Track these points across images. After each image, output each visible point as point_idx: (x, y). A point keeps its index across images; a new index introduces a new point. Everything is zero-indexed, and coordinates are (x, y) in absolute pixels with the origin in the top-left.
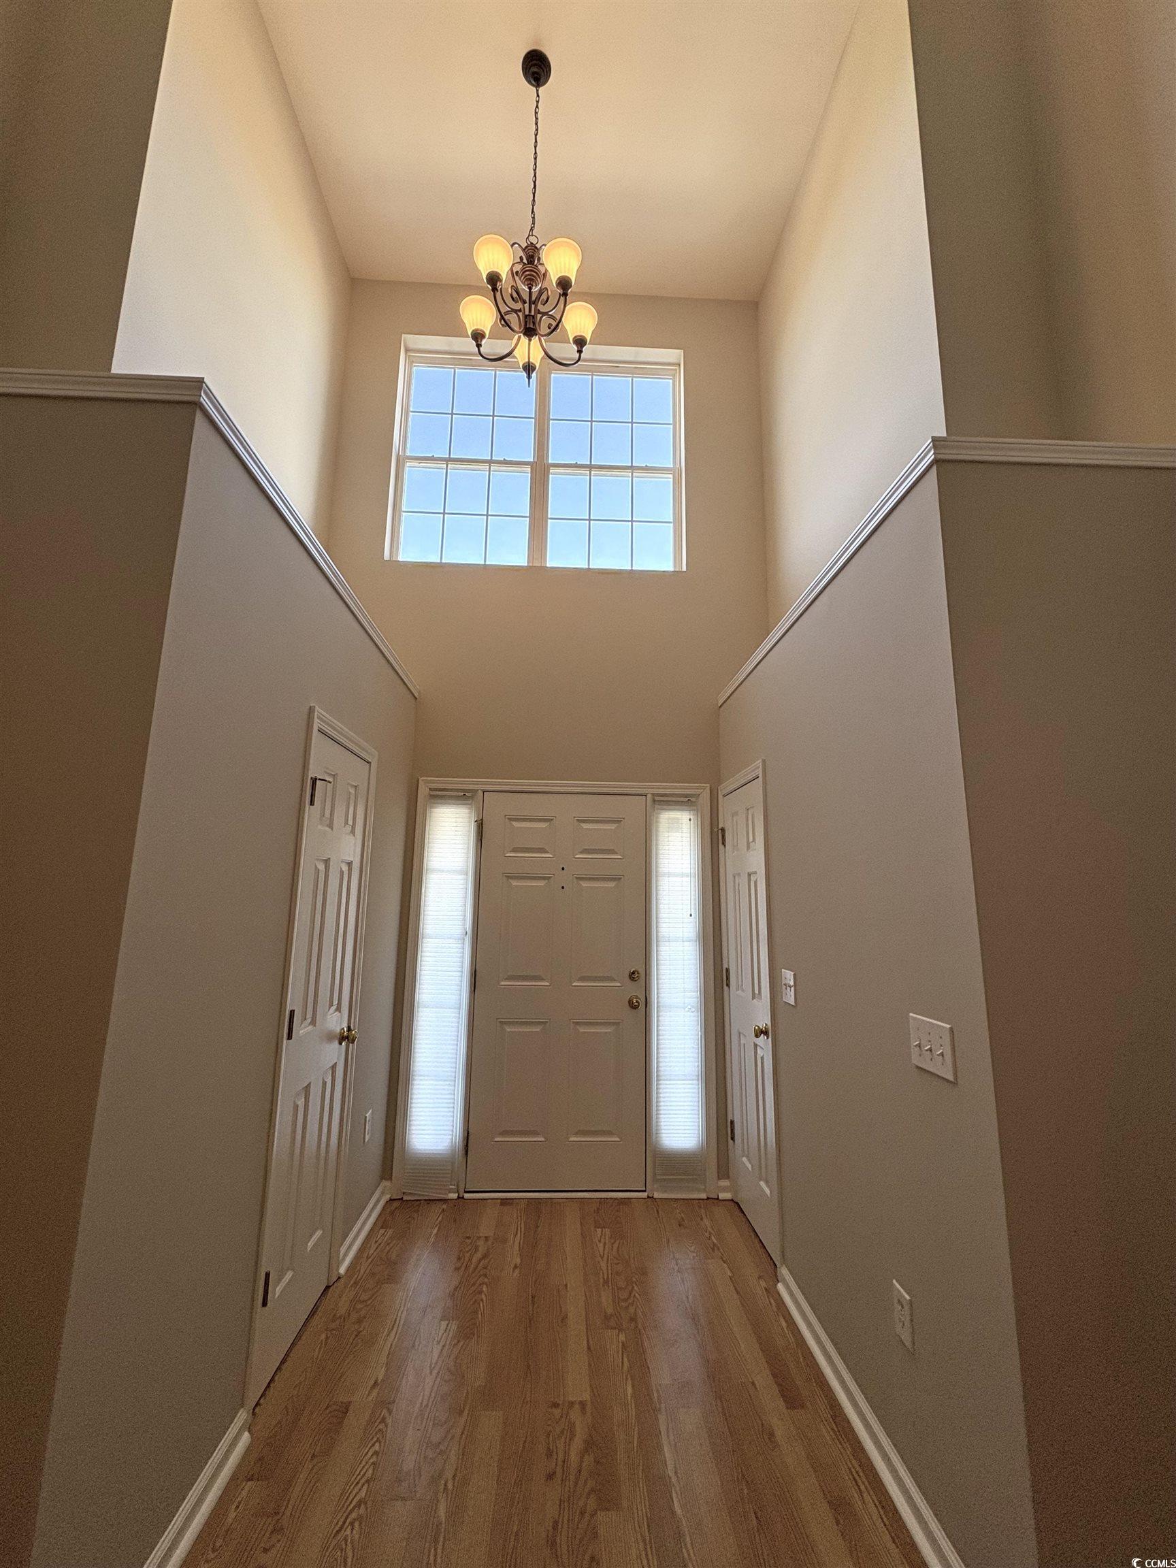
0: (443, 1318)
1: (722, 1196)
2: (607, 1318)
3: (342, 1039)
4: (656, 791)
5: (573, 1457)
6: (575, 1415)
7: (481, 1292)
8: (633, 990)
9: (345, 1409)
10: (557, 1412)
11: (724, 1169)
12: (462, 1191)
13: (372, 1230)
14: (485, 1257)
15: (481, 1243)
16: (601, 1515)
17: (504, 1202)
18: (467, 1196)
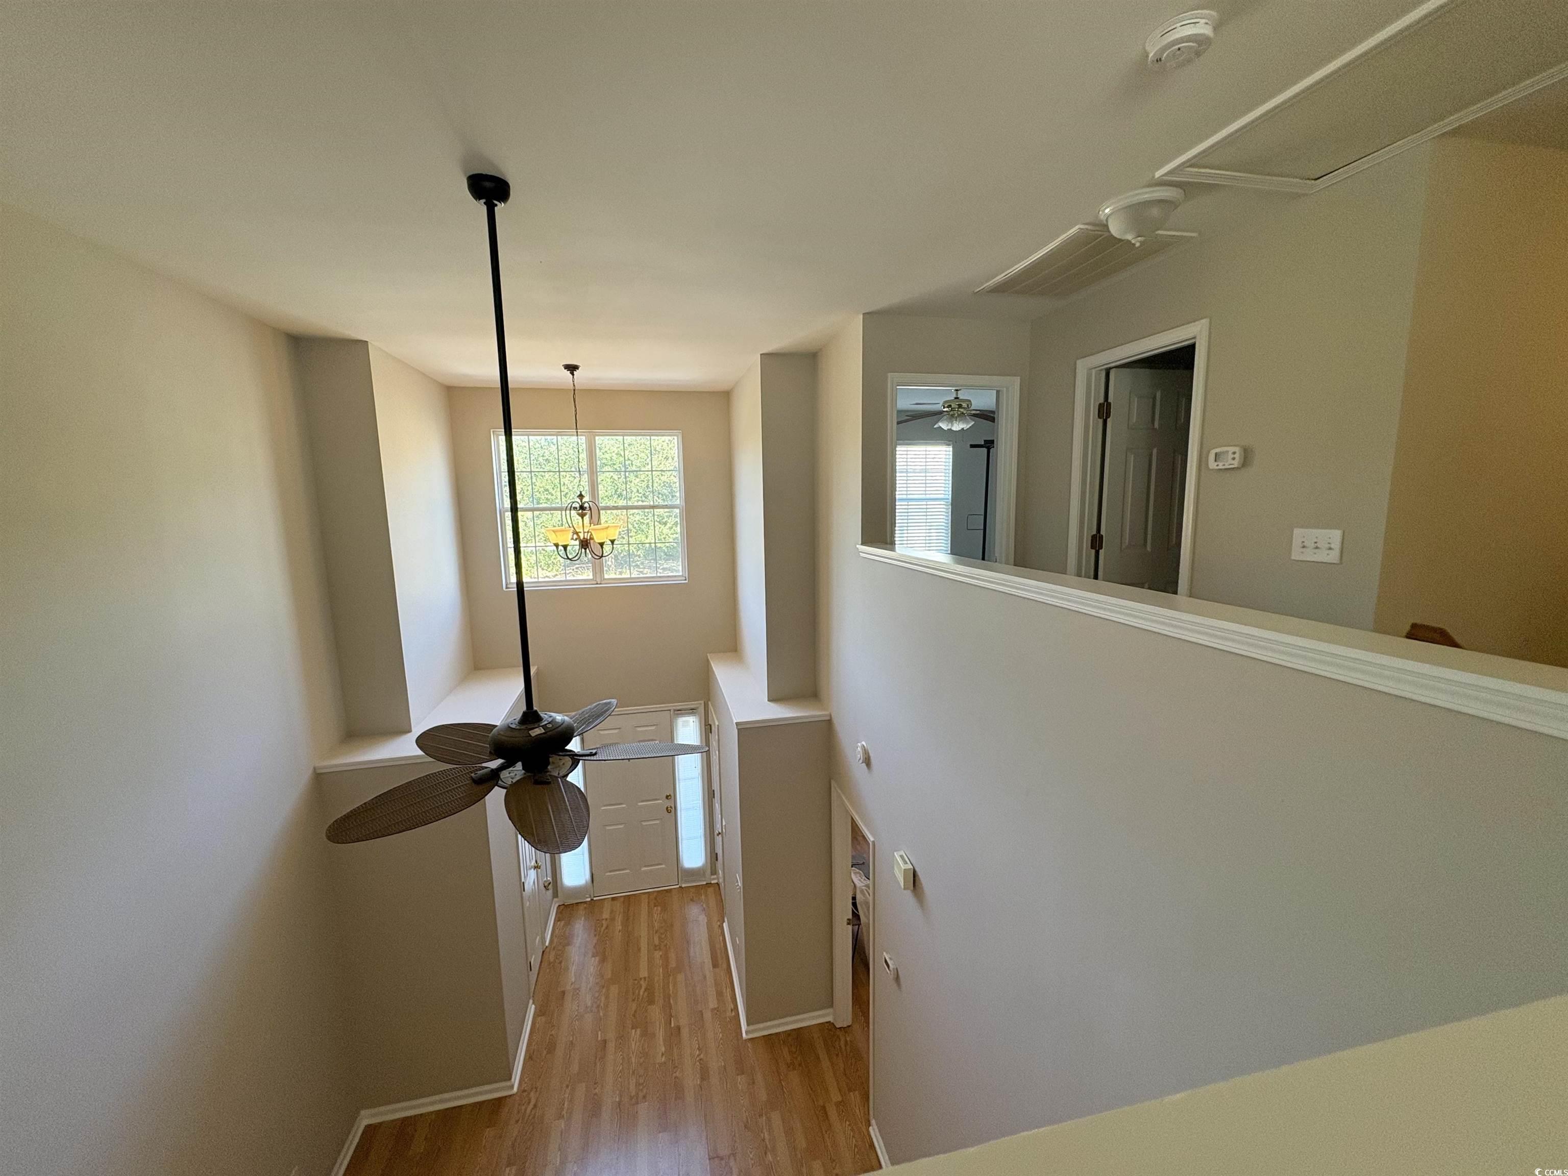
0: (593, 956)
1: (713, 882)
2: (656, 946)
3: (535, 868)
4: (674, 708)
5: (641, 993)
6: (642, 982)
7: (606, 944)
8: (669, 803)
9: (564, 993)
10: (636, 982)
11: (714, 872)
12: (592, 896)
13: (554, 923)
14: (607, 928)
15: (604, 922)
16: (649, 1007)
17: (613, 899)
18: (595, 899)
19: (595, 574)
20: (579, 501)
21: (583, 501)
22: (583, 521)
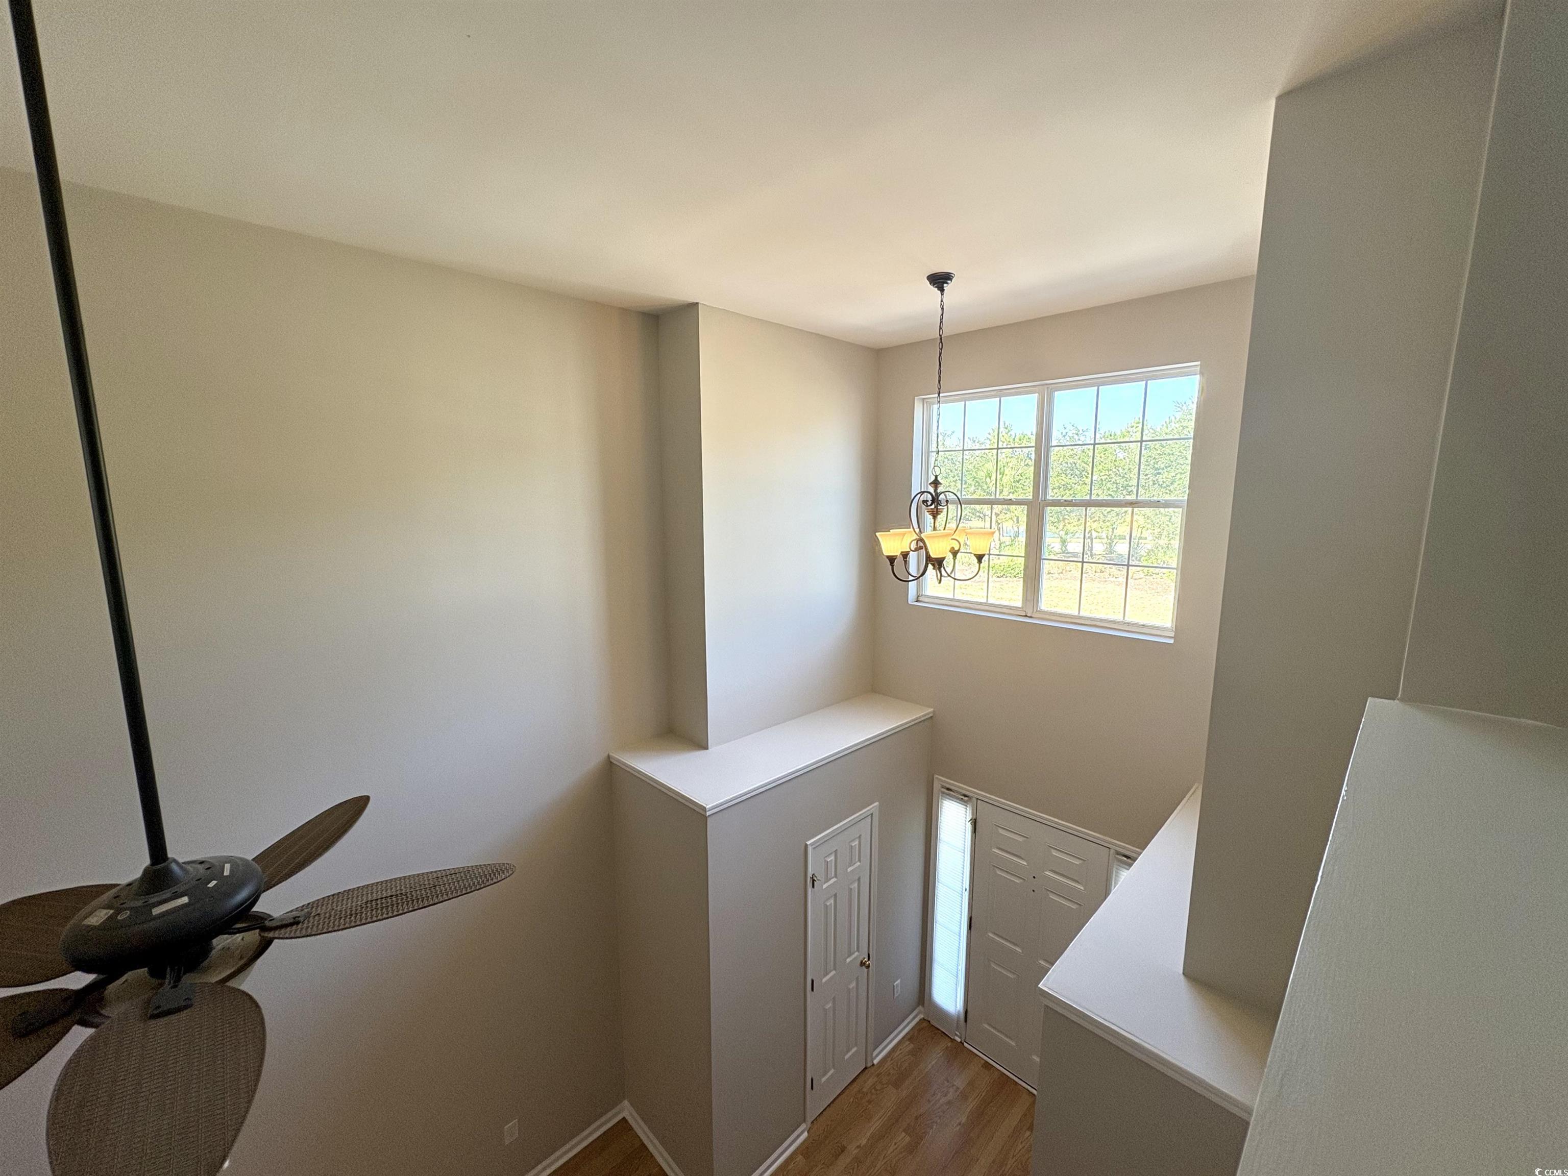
19: (1025, 599)
20: (932, 490)
21: (938, 491)
22: (934, 523)
